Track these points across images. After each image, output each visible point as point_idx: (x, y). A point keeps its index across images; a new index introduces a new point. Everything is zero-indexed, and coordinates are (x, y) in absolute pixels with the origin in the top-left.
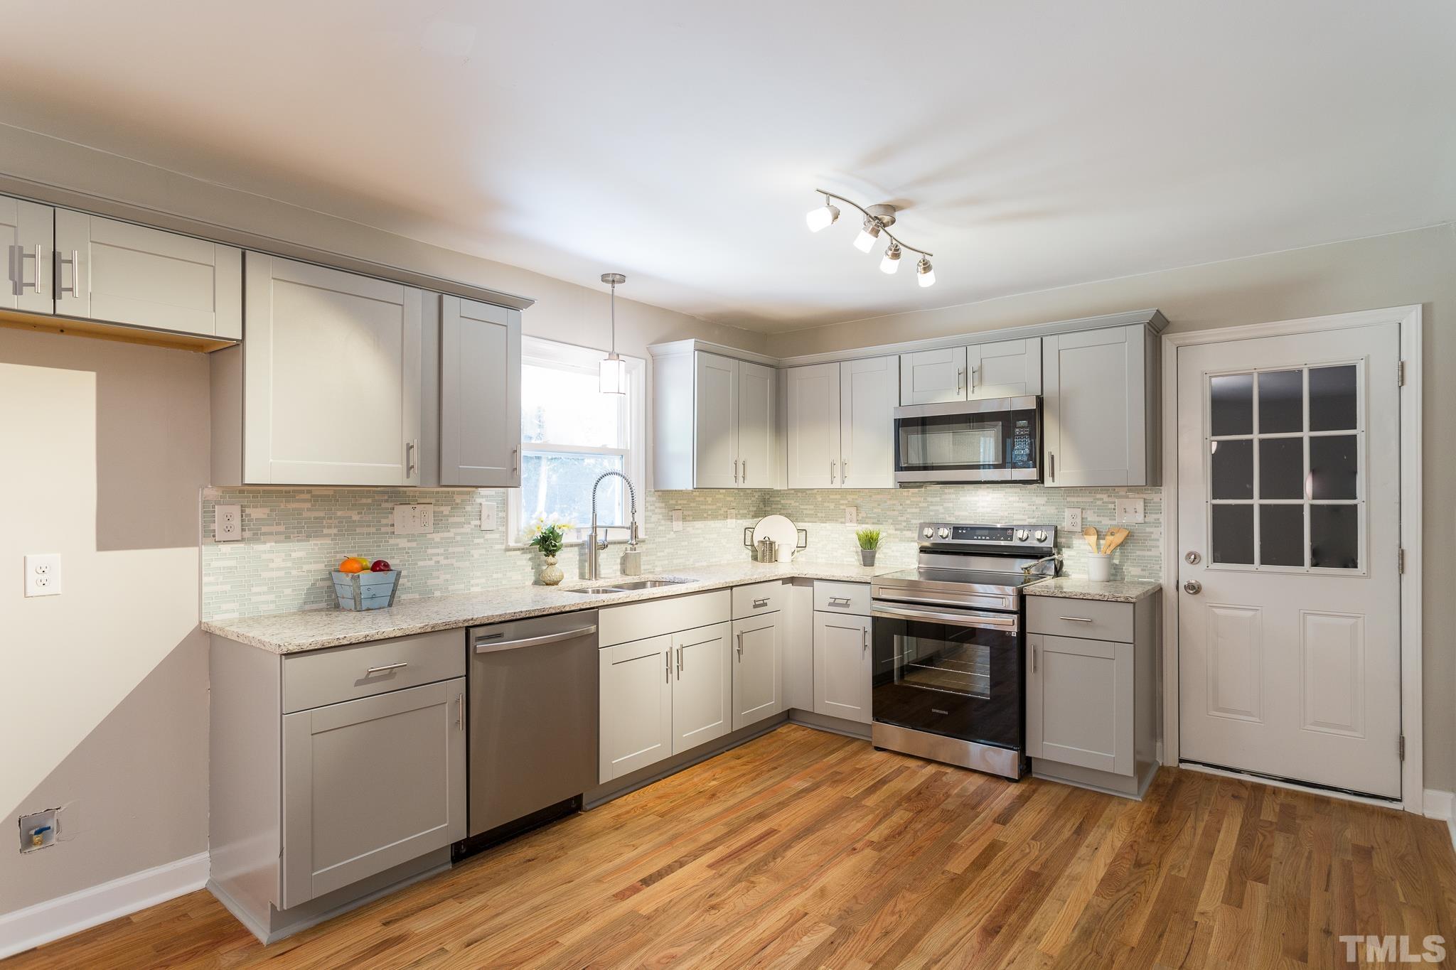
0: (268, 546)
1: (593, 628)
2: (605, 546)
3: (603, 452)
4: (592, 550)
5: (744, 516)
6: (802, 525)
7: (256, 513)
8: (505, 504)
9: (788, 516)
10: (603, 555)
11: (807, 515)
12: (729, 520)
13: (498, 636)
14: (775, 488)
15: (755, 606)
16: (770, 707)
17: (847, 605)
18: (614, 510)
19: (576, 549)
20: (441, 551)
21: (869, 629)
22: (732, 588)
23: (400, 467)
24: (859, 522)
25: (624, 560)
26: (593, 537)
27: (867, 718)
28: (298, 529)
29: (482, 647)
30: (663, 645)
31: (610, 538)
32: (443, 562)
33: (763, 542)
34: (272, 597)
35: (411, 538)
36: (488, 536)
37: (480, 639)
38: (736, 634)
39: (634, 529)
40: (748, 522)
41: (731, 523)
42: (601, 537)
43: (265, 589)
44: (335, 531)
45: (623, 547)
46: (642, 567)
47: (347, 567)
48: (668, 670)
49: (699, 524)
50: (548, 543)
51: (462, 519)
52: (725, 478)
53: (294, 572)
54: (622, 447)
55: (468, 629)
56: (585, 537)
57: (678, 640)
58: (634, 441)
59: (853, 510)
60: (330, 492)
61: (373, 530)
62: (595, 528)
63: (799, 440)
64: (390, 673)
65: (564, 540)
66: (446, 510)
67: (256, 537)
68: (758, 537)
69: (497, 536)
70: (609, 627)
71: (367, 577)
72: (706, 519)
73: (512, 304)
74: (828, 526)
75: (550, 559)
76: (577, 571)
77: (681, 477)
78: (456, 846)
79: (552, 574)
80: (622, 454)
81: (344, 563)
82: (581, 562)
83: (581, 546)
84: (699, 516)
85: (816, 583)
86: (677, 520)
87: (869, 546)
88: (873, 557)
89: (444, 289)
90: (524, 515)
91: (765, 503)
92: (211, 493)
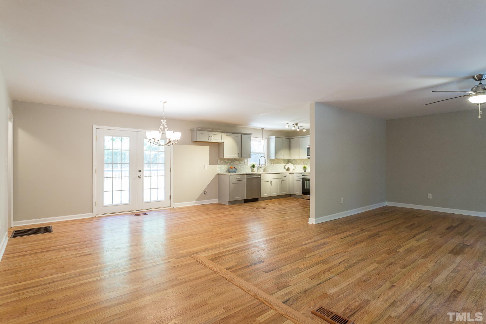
0: (223, 165)
1: (260, 177)
2: (261, 167)
3: (261, 153)
4: (259, 168)
5: (284, 164)
6: (295, 165)
7: (222, 161)
8: (248, 161)
9: (292, 164)
10: (261, 168)
11: (296, 163)
12: (281, 164)
13: (249, 176)
14: (289, 159)
15: (284, 177)
16: (287, 193)
17: (299, 177)
18: (263, 162)
19: (257, 168)
20: (240, 167)
21: (302, 180)
22: (280, 173)
23: (237, 156)
24: (304, 164)
25: (264, 170)
26: (260, 166)
27: (302, 194)
28: (226, 163)
29: (248, 177)
30: (269, 180)
31: (262, 166)
32: (240, 168)
33: (287, 168)
34: (223, 171)
35: (237, 165)
36: (246, 165)
37: (247, 176)
38: (281, 180)
39: (265, 165)
40: (285, 165)
41: (282, 165)
42: (261, 166)
43: (222, 170)
44: (229, 164)
45: (264, 168)
46: (267, 171)
47: (231, 168)
48: (270, 184)
49: (276, 165)
50: (253, 166)
51: (242, 163)
52: (280, 157)
53: (225, 168)
54: (264, 152)
55: (246, 175)
56: (258, 166)
57: (272, 180)
58: (266, 151)
59: (303, 162)
60: (228, 159)
61: (233, 164)
62: (260, 164)
63: (293, 151)
64: (238, 179)
65: (256, 166)
66: (241, 161)
67: (222, 164)
68: (287, 167)
69: (247, 165)
70: (262, 177)
71: (233, 169)
72: (277, 164)
73: (249, 134)
74: (299, 165)
75: (254, 169)
76: (257, 171)
77: (273, 157)
78: (244, 200)
79: (254, 171)
80: (264, 153)
81: (231, 167)
82: (258, 169)
83: (258, 167)
84: (276, 163)
85: (294, 174)
86: (273, 164)
87: (305, 168)
88: (306, 170)
89: (242, 134)
90: (250, 163)
91: (288, 161)
92: (218, 159)
